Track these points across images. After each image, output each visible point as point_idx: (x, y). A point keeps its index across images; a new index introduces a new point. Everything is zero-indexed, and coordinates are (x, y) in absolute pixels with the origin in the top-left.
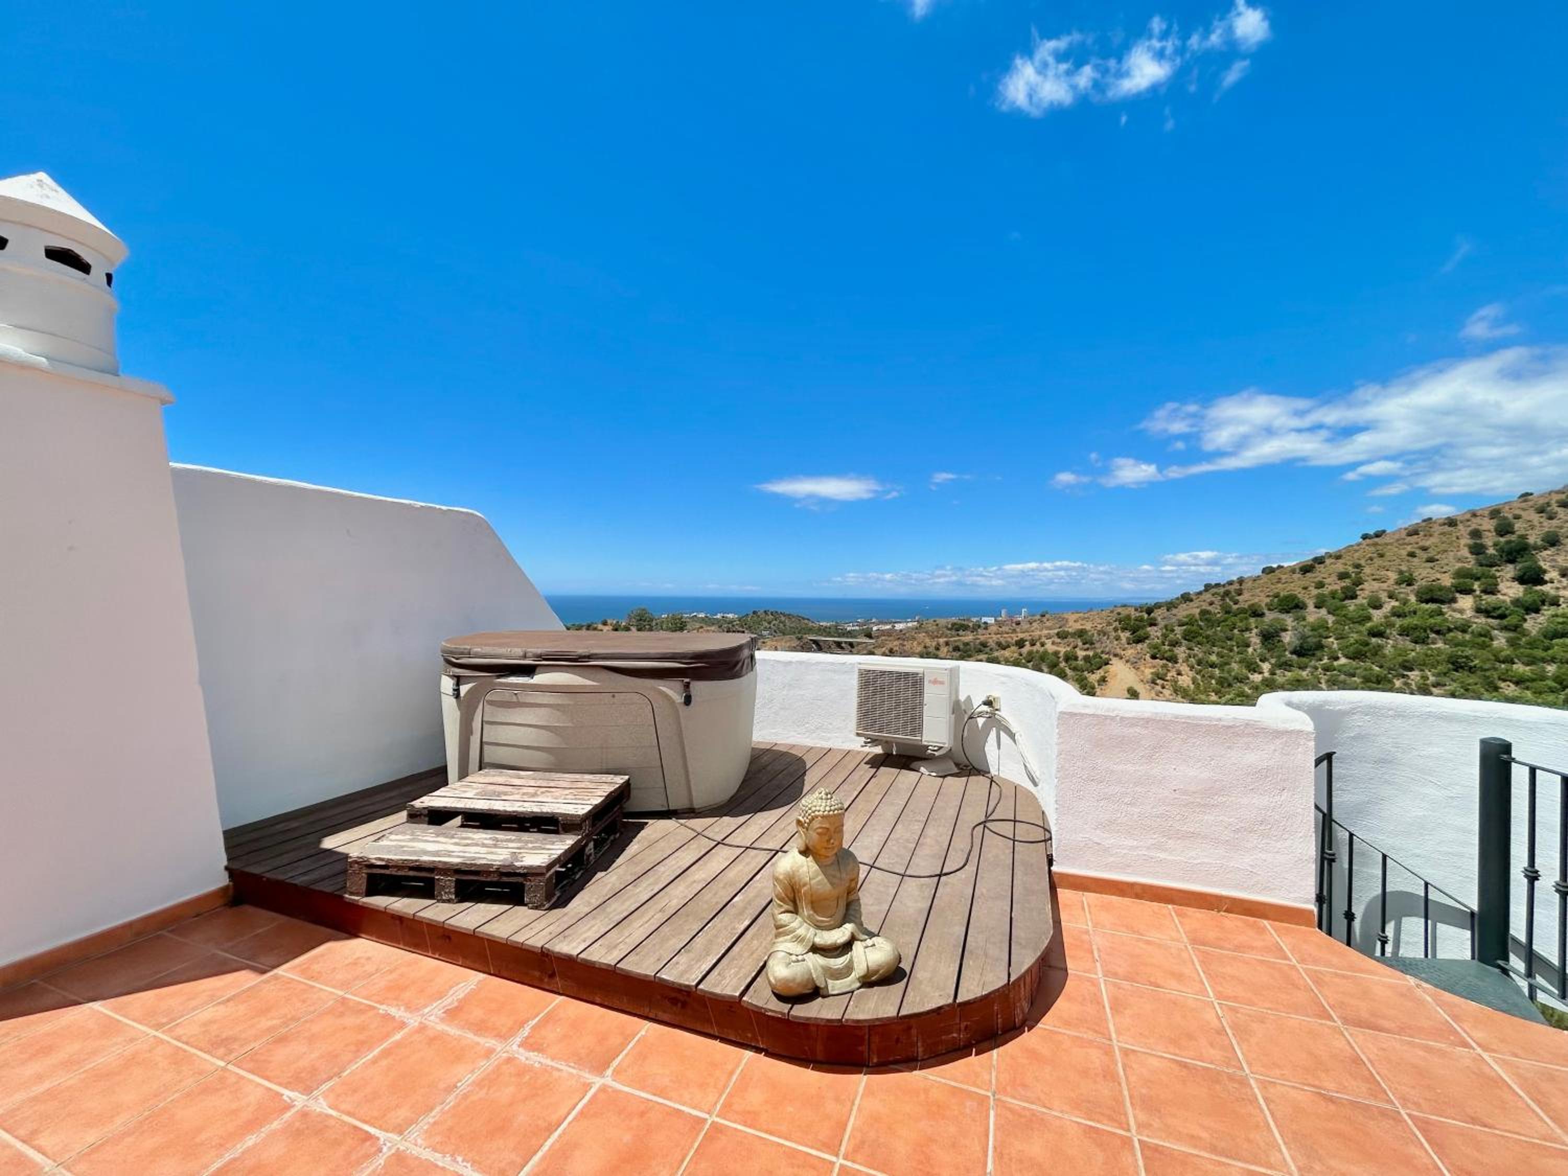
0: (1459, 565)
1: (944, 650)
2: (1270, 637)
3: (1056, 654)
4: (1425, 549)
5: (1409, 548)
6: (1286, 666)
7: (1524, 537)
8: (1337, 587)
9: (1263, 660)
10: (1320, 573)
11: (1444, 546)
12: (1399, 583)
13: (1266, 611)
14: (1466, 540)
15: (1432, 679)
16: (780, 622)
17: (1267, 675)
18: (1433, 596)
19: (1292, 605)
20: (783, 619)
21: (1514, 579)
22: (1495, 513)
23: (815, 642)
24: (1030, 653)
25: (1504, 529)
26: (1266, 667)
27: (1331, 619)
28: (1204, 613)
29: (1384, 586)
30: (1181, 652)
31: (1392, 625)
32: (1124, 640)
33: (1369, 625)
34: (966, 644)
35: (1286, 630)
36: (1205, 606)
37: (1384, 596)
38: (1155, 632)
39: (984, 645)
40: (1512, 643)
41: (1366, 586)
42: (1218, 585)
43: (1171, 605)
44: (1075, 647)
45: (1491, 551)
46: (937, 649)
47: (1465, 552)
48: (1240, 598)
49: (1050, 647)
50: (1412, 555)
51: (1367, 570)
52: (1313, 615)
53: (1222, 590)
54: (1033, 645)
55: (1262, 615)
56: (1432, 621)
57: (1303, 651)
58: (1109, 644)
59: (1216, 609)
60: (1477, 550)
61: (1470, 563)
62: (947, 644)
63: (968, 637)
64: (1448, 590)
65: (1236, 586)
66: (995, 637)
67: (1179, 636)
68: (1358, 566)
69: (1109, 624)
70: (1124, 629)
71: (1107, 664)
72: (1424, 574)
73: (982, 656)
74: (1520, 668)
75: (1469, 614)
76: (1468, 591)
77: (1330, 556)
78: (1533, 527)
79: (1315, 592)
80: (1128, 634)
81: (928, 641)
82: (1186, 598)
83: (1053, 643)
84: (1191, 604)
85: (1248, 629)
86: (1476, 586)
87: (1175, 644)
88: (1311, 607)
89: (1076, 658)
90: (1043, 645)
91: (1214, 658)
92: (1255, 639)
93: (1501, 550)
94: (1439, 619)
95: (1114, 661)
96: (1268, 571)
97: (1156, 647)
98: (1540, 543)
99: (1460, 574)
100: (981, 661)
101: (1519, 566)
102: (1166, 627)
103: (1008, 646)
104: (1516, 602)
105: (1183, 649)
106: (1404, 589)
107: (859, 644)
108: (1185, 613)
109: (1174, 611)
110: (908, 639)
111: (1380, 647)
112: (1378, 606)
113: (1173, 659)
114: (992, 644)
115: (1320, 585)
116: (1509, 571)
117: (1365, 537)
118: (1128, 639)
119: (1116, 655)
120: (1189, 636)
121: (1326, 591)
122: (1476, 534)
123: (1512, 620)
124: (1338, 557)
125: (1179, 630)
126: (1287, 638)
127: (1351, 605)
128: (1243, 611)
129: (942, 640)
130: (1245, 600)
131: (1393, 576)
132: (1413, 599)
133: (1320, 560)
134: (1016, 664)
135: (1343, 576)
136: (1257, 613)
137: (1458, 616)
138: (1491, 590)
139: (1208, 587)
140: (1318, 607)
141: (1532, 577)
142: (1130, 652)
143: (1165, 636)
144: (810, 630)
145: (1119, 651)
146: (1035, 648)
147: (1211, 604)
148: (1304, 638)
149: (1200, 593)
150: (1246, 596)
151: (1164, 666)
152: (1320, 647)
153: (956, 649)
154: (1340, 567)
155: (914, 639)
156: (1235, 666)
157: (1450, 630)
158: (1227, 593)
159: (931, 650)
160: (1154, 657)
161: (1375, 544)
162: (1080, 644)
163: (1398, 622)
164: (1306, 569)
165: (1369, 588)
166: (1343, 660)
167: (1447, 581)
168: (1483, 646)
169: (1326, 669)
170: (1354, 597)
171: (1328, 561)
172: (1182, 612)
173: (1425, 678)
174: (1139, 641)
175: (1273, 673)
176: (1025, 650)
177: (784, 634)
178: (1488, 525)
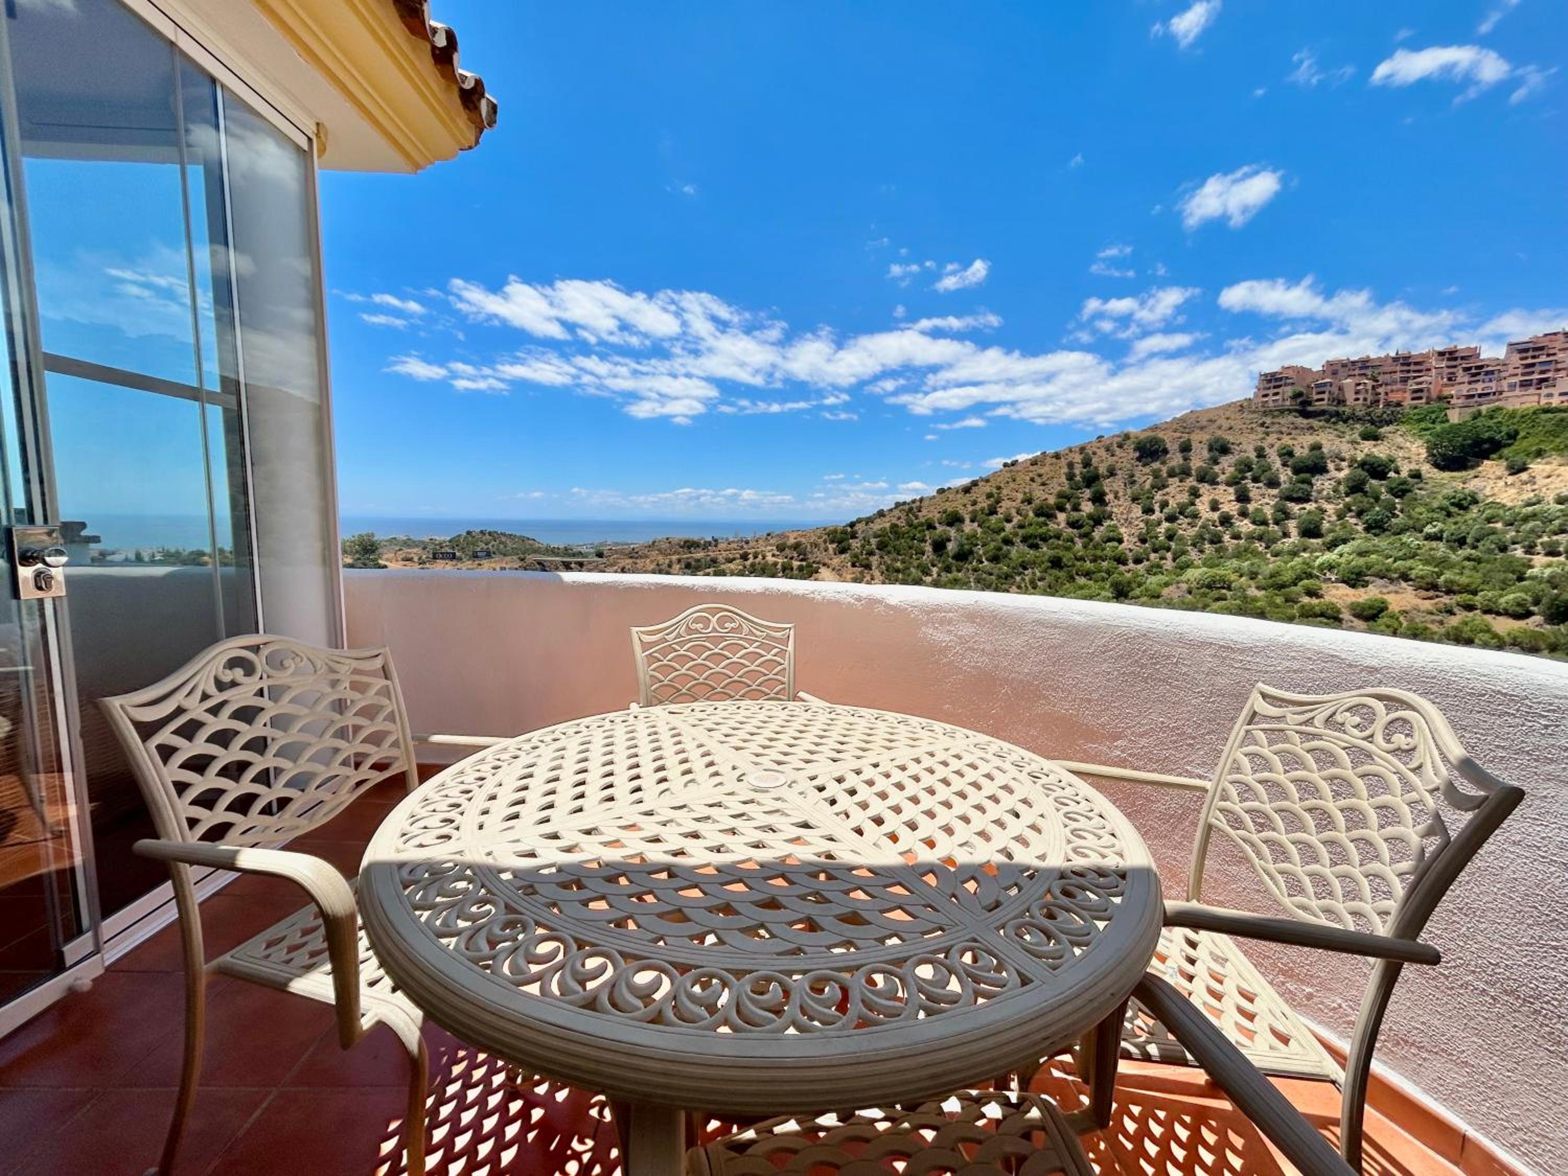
0: (1059, 488)
1: (676, 567)
2: (939, 546)
3: (775, 564)
4: (1040, 475)
5: (1031, 475)
6: (948, 569)
7: (1096, 468)
8: (985, 505)
9: (934, 566)
10: (976, 493)
11: (1052, 474)
12: (1022, 502)
13: (937, 525)
14: (1065, 470)
15: (1038, 574)
16: (501, 543)
17: (935, 576)
18: (1045, 513)
19: (954, 520)
20: (503, 539)
21: (1089, 499)
22: (1082, 450)
23: (539, 563)
24: (753, 565)
25: (1087, 463)
26: (935, 570)
27: (979, 530)
28: (894, 526)
29: (1014, 504)
30: (874, 560)
31: (1016, 535)
32: (831, 551)
33: (1003, 534)
34: (698, 561)
35: (949, 540)
36: (894, 521)
37: (1013, 512)
38: (855, 544)
39: (714, 561)
40: (1085, 547)
41: (1003, 504)
42: (904, 503)
43: (869, 520)
44: (792, 558)
45: (1078, 478)
46: (670, 566)
47: (1063, 479)
48: (920, 514)
49: (770, 559)
50: (1032, 480)
51: (1005, 492)
52: (969, 527)
53: (907, 507)
54: (755, 557)
55: (935, 528)
56: (1040, 531)
57: (963, 556)
58: (819, 555)
59: (902, 523)
60: (1070, 477)
61: (1066, 488)
62: (679, 561)
63: (700, 555)
64: (1052, 508)
65: (918, 504)
66: (724, 554)
67: (874, 547)
68: (999, 488)
69: (820, 537)
70: (832, 542)
71: (817, 572)
72: (1039, 494)
73: (710, 570)
74: (1088, 565)
75: (1063, 525)
76: (1062, 509)
77: (982, 480)
78: (1102, 461)
79: (970, 508)
80: (834, 546)
81: (661, 559)
82: (881, 514)
83: (773, 555)
84: (884, 519)
85: (924, 541)
86: (1068, 506)
87: (871, 553)
88: (967, 521)
89: (792, 569)
90: (764, 558)
91: (899, 564)
92: (928, 548)
93: (1084, 478)
94: (1044, 529)
95: (823, 570)
96: (941, 491)
97: (856, 556)
98: (1106, 473)
99: (1061, 495)
100: (708, 574)
101: (1093, 489)
102: (864, 539)
103: (734, 559)
104: (1090, 516)
105: (876, 557)
106: (1026, 507)
107: (590, 563)
108: (879, 527)
109: (871, 525)
110: (641, 557)
111: (1009, 552)
112: (1009, 520)
113: (868, 567)
114: (721, 559)
115: (974, 503)
116: (1087, 493)
117: (1005, 465)
118: (834, 549)
119: (824, 565)
120: (882, 546)
121: (978, 507)
122: (1071, 465)
123: (1085, 529)
124: (987, 481)
125: (874, 541)
126: (950, 546)
127: (993, 519)
128: (922, 524)
129: (674, 558)
130: (924, 515)
131: (1020, 496)
132: (1031, 514)
133: (975, 484)
134: (741, 574)
135: (989, 496)
136: (931, 526)
137: (1056, 526)
138: (1076, 508)
139: (898, 505)
140: (972, 521)
141: (1099, 499)
142: (836, 561)
143: (863, 546)
144: (537, 551)
145: (827, 561)
146: (757, 561)
147: (899, 518)
148: (962, 545)
149: (891, 510)
150: (924, 512)
151: (861, 573)
153: (688, 566)
154: (987, 489)
155: (647, 557)
156: (913, 570)
157: (1051, 538)
158: (911, 509)
159: (664, 567)
160: (854, 565)
161: (1011, 471)
162: (795, 555)
163: (1021, 532)
164: (967, 490)
165: (1005, 504)
166: (986, 563)
167: (1052, 500)
168: (1068, 549)
169: (975, 570)
170: (995, 513)
171: (980, 484)
172: (877, 526)
173: (1034, 574)
174: (843, 551)
175: (939, 575)
176: (748, 563)
177: (505, 555)
178: (1078, 458)
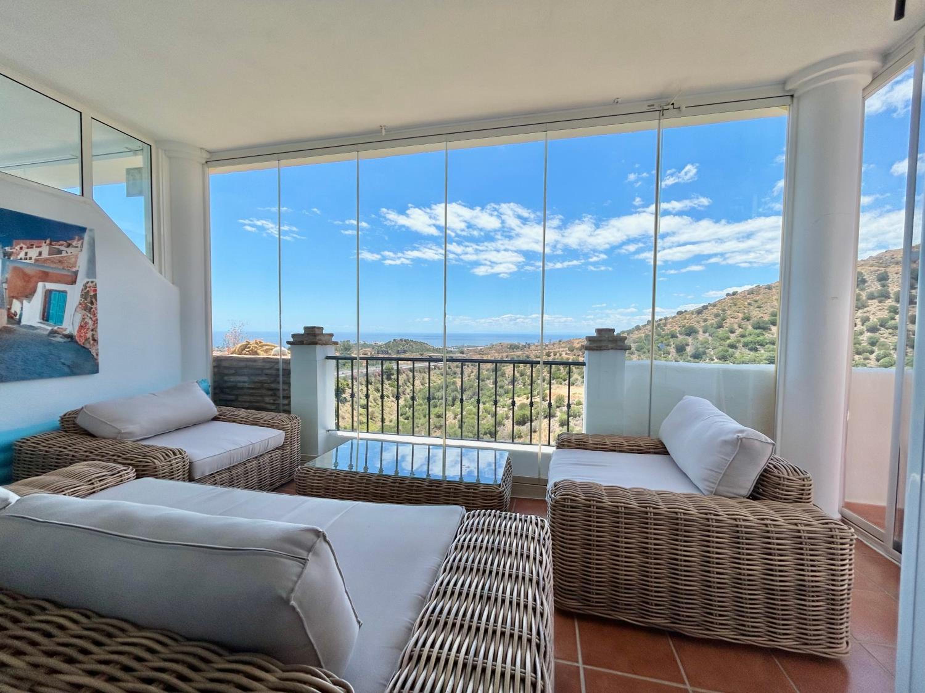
0: (772, 309)
2: (681, 349)
3: (568, 359)
4: (756, 301)
5: (749, 301)
8: (714, 322)
10: (706, 313)
11: (765, 300)
12: (743, 319)
13: (678, 335)
16: (410, 345)
18: (761, 327)
19: (691, 332)
20: (412, 343)
23: (430, 357)
24: (553, 359)
27: (710, 338)
28: (647, 336)
29: (736, 321)
31: (739, 341)
33: (728, 341)
35: (688, 345)
36: (647, 332)
37: (736, 326)
39: (528, 357)
41: (728, 321)
42: (654, 321)
43: (630, 332)
44: (578, 356)
48: (666, 328)
50: (749, 304)
51: (729, 312)
52: (701, 336)
53: (656, 324)
54: (555, 355)
55: (677, 337)
56: (758, 339)
57: (698, 356)
59: (653, 334)
63: (520, 353)
64: (767, 323)
65: (663, 321)
66: (534, 352)
68: (724, 310)
72: (756, 314)
77: (710, 305)
79: (703, 324)
81: (497, 355)
82: (638, 328)
83: (566, 354)
84: (640, 331)
85: (668, 345)
88: (701, 332)
90: (560, 355)
92: (672, 350)
94: (761, 338)
96: (680, 313)
99: (774, 315)
105: (635, 356)
106: (746, 323)
107: (457, 357)
108: (636, 336)
109: (631, 335)
110: (486, 354)
111: (734, 353)
112: (732, 332)
114: (533, 355)
115: (705, 320)
117: (728, 295)
120: (639, 349)
121: (709, 323)
124: (714, 305)
125: (633, 345)
126: (688, 349)
127: (721, 331)
128: (667, 335)
129: (505, 354)
130: (668, 329)
131: (741, 315)
132: (750, 327)
133: (705, 308)
135: (717, 316)
136: (674, 336)
137: (771, 336)
139: (649, 322)
140: (704, 332)
144: (427, 350)
146: (556, 357)
147: (651, 331)
148: (697, 348)
149: (645, 326)
150: (669, 326)
152: (704, 353)
154: (715, 311)
155: (489, 354)
157: (767, 344)
158: (659, 325)
161: (733, 299)
162: (581, 354)
163: (743, 340)
164: (699, 312)
166: (716, 360)
167: (766, 318)
170: (722, 327)
171: (710, 308)
176: (550, 358)
177: (412, 352)
